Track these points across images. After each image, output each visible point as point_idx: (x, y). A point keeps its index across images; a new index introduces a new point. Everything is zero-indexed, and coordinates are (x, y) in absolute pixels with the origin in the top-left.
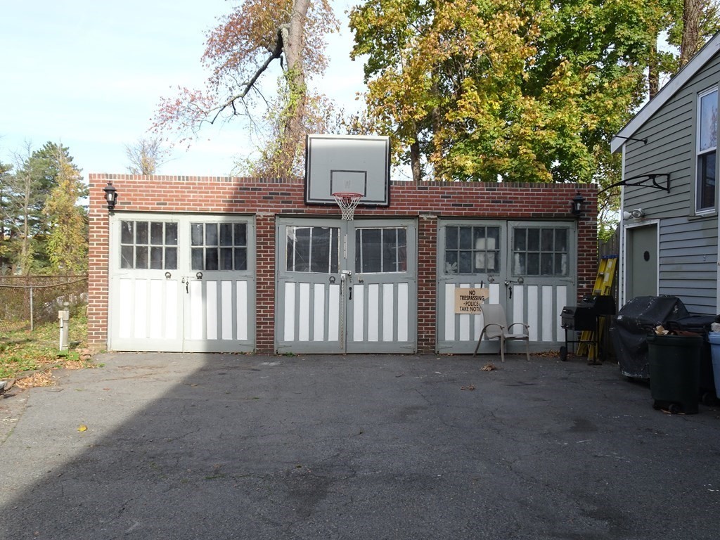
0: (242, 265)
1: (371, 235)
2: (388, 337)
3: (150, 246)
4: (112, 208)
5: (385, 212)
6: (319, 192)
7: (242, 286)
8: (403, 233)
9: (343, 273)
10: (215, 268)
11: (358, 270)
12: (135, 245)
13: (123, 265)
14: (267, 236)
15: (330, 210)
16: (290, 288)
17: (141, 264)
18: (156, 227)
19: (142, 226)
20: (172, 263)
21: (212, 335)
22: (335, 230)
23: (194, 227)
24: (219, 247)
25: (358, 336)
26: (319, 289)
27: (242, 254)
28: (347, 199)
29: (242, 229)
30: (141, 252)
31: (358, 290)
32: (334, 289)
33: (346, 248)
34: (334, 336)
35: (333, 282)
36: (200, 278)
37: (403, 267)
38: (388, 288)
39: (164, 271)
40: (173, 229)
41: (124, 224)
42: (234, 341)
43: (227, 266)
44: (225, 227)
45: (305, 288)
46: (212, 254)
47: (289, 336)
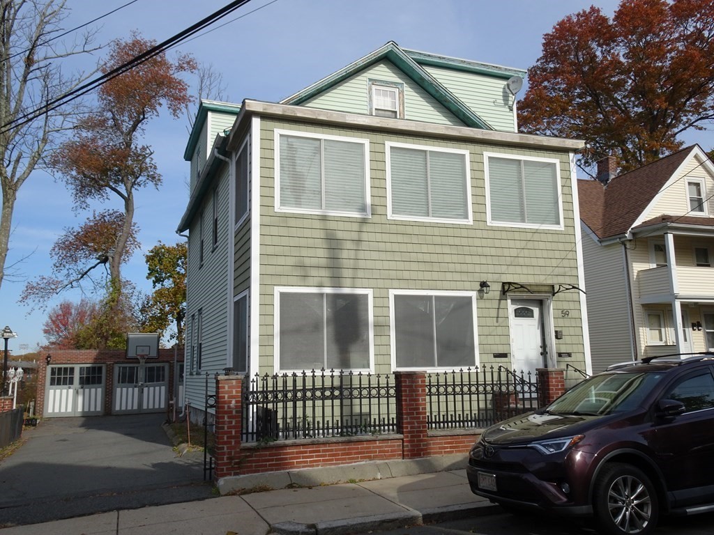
0: (100, 382)
1: (151, 369)
2: (157, 406)
3: (62, 376)
4: (48, 363)
5: (157, 360)
6: (131, 354)
7: (99, 390)
8: (163, 367)
9: (140, 383)
10: (89, 384)
11: (146, 382)
12: (56, 376)
13: (51, 384)
14: (110, 371)
15: (136, 360)
16: (118, 390)
17: (59, 383)
18: (66, 369)
19: (60, 369)
20: (71, 382)
21: (86, 410)
22: (137, 368)
23: (81, 368)
24: (91, 376)
25: (145, 407)
26: (130, 390)
27: (100, 378)
28: (142, 357)
29: (100, 369)
30: (59, 379)
31: (146, 389)
32: (136, 390)
33: (141, 374)
34: (135, 407)
35: (136, 387)
36: (82, 388)
37: (163, 380)
38: (157, 388)
39: (68, 386)
40: (72, 370)
41: (52, 369)
42: (95, 411)
43: (93, 383)
44: (94, 368)
45: (124, 390)
46: (88, 378)
47: (117, 408)
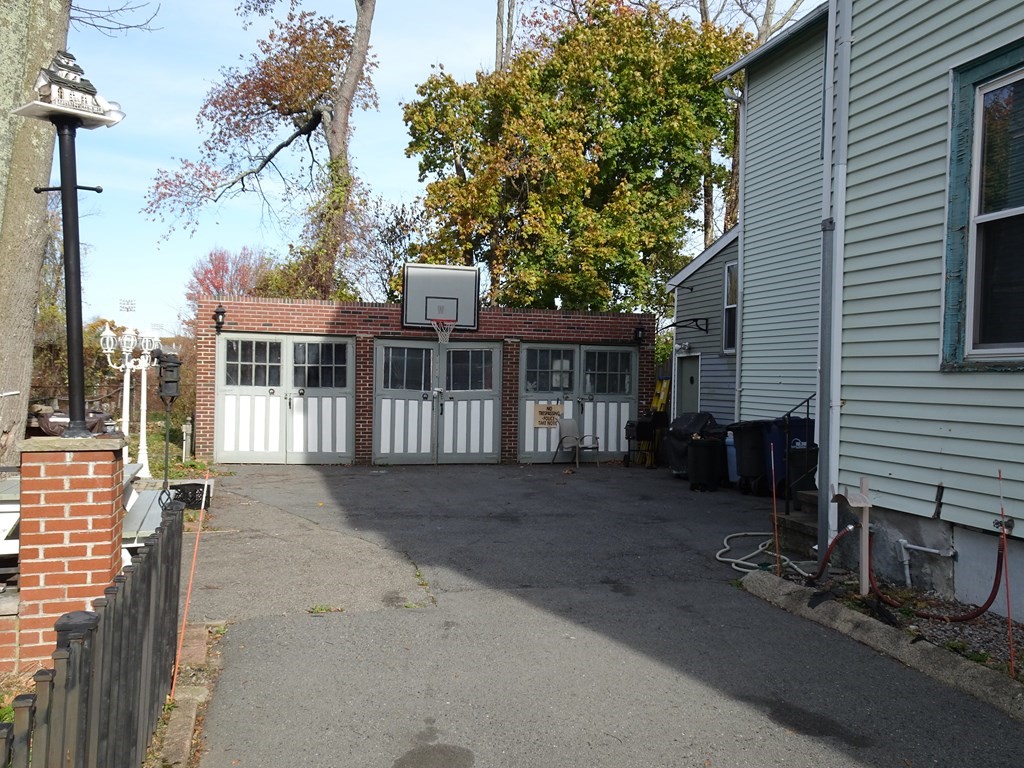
0: (341, 382)
1: (458, 357)
2: (475, 449)
3: (254, 364)
4: (219, 329)
5: (474, 336)
6: (414, 316)
7: (341, 402)
8: (489, 354)
9: (435, 391)
10: (317, 385)
11: (448, 388)
12: (240, 363)
13: (229, 382)
14: (365, 357)
15: (428, 333)
16: (386, 404)
17: (246, 381)
18: (261, 346)
19: (247, 345)
20: (276, 380)
21: (313, 448)
22: (428, 351)
23: (296, 346)
24: (320, 365)
25: (448, 448)
26: (413, 404)
27: (342, 372)
28: (441, 323)
29: (341, 349)
30: (246, 370)
31: (449, 406)
32: (427, 405)
33: (439, 368)
34: (426, 448)
35: (425, 399)
36: (301, 394)
37: (489, 386)
38: (476, 405)
39: (268, 388)
40: (276, 348)
41: (230, 344)
42: (334, 452)
43: (327, 383)
44: (327, 347)
45: (400, 404)
46: (313, 372)
47: (385, 448)
